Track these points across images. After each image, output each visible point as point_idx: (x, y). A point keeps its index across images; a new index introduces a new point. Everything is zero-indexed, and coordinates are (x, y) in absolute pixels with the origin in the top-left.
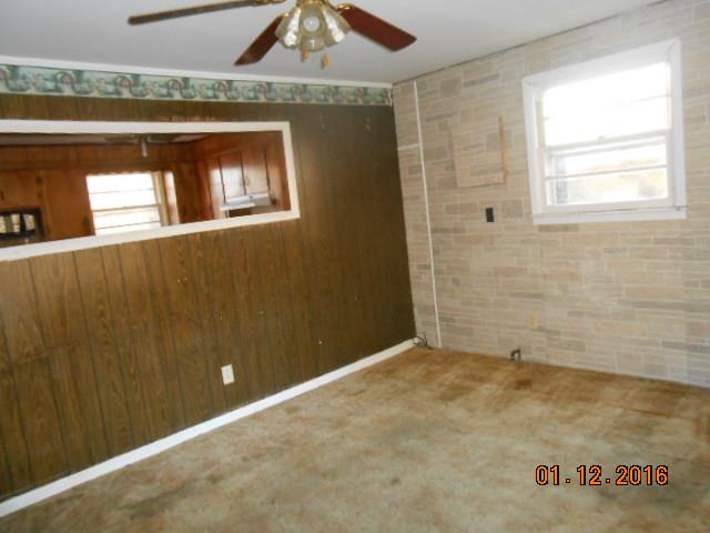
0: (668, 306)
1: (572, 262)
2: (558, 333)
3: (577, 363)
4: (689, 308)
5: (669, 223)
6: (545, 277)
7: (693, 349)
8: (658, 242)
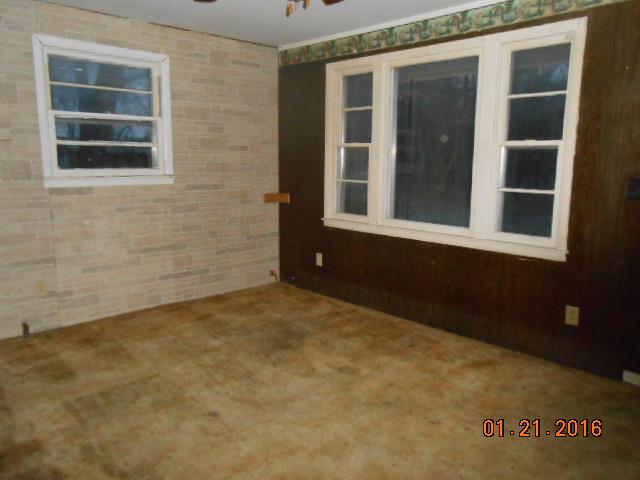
0: (162, 249)
1: (87, 222)
2: (71, 293)
3: (91, 316)
4: (173, 248)
5: (162, 187)
6: (57, 240)
7: (178, 276)
8: (155, 201)
